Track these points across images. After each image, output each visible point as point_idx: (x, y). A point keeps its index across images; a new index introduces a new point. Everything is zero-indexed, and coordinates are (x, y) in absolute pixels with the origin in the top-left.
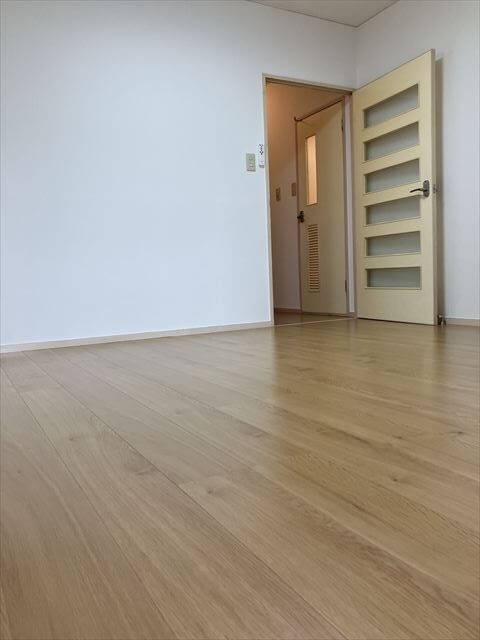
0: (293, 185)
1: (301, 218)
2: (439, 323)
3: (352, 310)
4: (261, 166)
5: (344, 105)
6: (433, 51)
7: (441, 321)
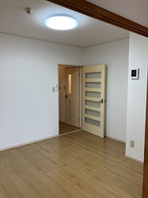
0: (64, 86)
1: (66, 97)
2: (105, 137)
3: (81, 127)
4: (57, 91)
5: (80, 69)
6: (105, 64)
7: (105, 136)
